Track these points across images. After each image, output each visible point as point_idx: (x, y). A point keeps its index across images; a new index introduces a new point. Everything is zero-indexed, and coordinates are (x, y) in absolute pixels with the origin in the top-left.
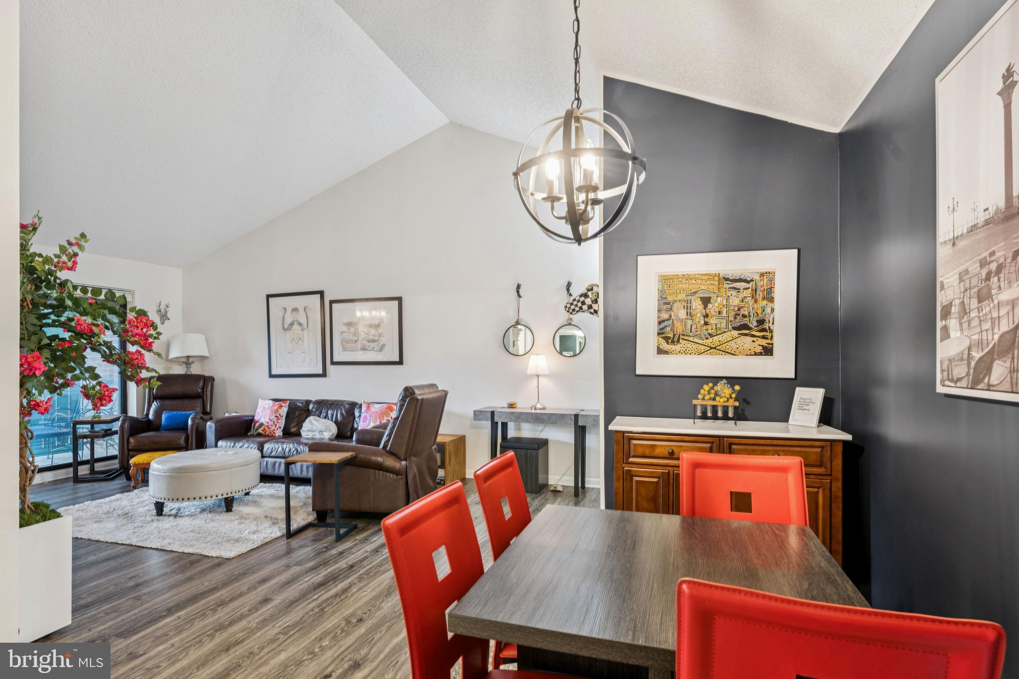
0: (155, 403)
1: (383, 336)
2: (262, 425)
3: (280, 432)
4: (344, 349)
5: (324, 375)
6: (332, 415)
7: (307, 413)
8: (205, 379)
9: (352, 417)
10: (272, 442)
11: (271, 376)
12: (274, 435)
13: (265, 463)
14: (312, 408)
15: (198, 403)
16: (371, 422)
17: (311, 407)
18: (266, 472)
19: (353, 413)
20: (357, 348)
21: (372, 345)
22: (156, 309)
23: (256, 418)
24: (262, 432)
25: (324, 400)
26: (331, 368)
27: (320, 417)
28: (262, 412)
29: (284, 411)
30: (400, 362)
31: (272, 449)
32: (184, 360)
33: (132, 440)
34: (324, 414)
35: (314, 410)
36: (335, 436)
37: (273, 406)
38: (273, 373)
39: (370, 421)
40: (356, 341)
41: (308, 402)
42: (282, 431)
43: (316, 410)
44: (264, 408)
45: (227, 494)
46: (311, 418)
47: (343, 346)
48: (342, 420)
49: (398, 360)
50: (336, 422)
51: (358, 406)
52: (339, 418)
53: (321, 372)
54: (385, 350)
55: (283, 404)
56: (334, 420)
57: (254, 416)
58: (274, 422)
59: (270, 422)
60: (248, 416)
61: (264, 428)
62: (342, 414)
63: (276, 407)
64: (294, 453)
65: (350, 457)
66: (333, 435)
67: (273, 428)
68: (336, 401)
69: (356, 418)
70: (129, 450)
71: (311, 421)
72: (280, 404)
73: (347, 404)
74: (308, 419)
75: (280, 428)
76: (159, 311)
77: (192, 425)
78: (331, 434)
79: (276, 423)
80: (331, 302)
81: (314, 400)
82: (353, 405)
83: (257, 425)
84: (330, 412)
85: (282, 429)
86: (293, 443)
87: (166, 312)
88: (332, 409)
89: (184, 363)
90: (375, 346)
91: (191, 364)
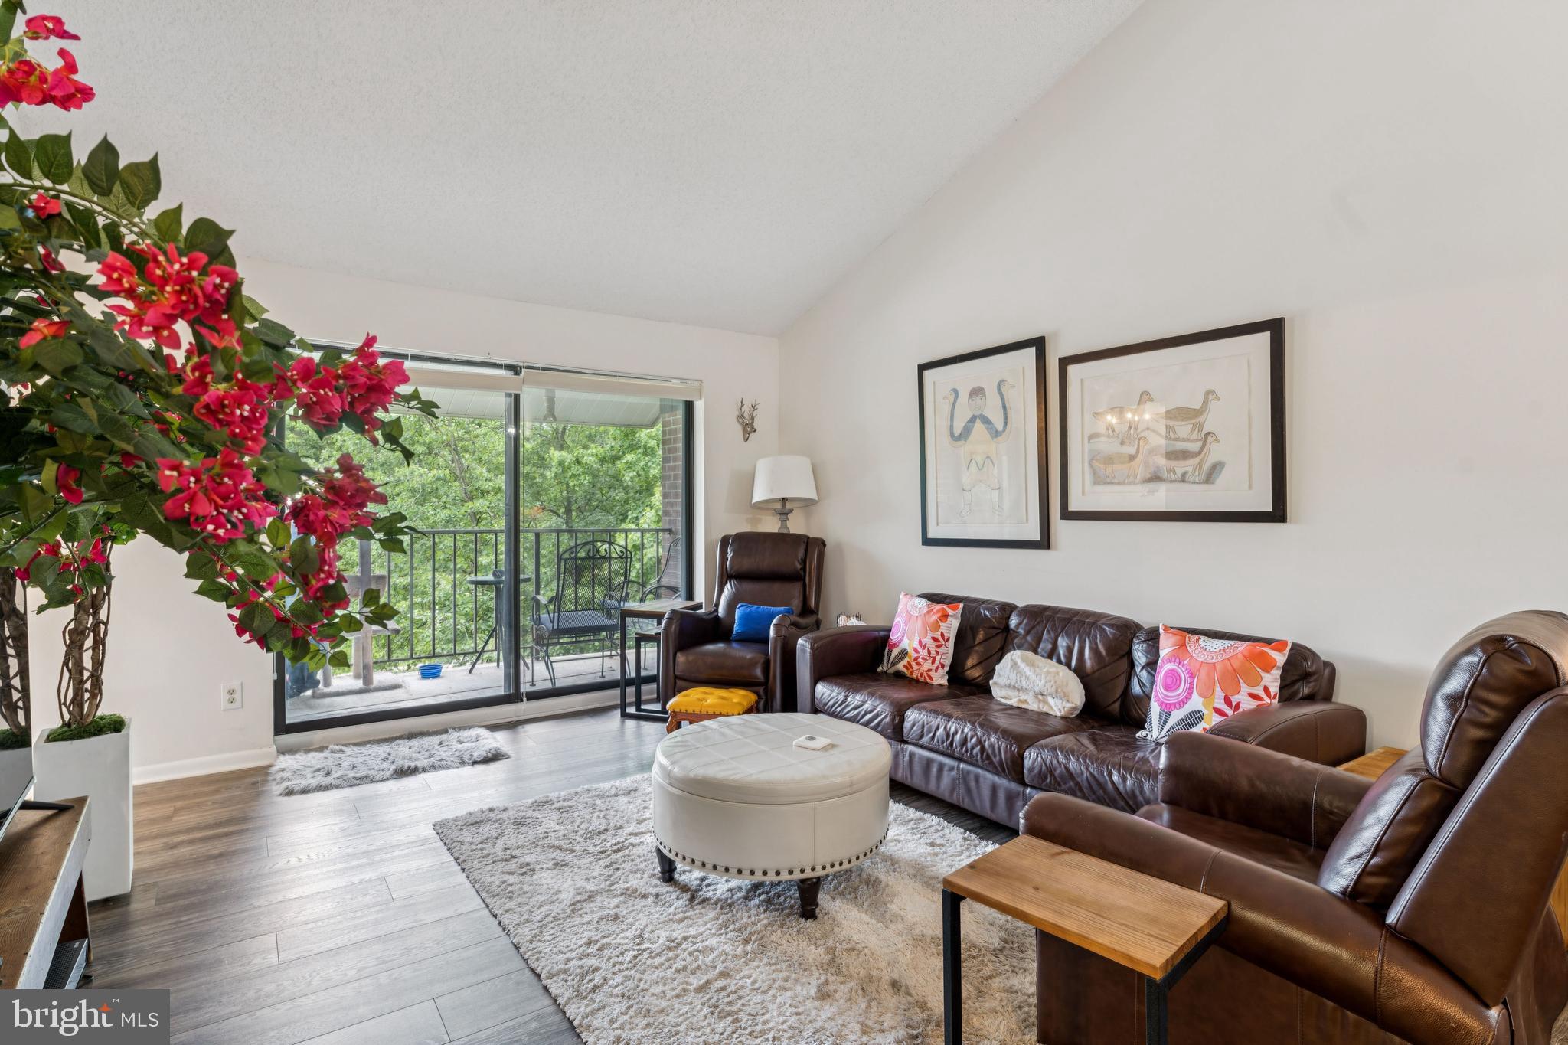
0: (728, 585)
1: (1217, 441)
2: (904, 653)
3: (943, 676)
4: (1098, 480)
5: (1044, 542)
6: (1070, 650)
7: (1005, 634)
8: (807, 543)
9: (1124, 664)
10: (924, 709)
11: (927, 542)
12: (929, 681)
13: (907, 758)
14: (1018, 625)
15: (796, 589)
16: (1195, 694)
17: (1013, 622)
18: (909, 780)
19: (1129, 653)
20: (1135, 477)
21: (1182, 466)
22: (737, 413)
23: (894, 637)
24: (905, 671)
25: (1047, 608)
26: (1061, 528)
27: (1035, 651)
28: (906, 624)
29: (951, 627)
30: (1278, 514)
31: (923, 726)
32: (779, 506)
33: (681, 658)
34: (1046, 646)
35: (1021, 631)
36: (1077, 712)
37: (928, 612)
38: (931, 535)
39: (1191, 689)
40: (1132, 458)
41: (1007, 609)
42: (948, 673)
43: (1028, 633)
44: (910, 616)
45: (802, 871)
46: (1014, 656)
47: (1094, 472)
48: (1096, 668)
49: (1268, 507)
50: (1080, 671)
51: (1143, 636)
52: (1088, 663)
53: (1036, 536)
54: (1223, 478)
55: (950, 612)
56: (1074, 663)
57: (889, 630)
58: (929, 652)
59: (920, 650)
60: (879, 629)
61: (909, 663)
62: (1095, 651)
63: (934, 617)
64: (975, 751)
65: (1207, 931)
66: (1075, 709)
67: (927, 665)
68: (1076, 613)
69: (1138, 669)
70: (676, 677)
71: (1015, 663)
72: (944, 610)
73: (1111, 626)
74: (1008, 657)
75: (943, 666)
76: (742, 416)
77: (776, 639)
78: (1069, 705)
79: (933, 654)
80: (1065, 362)
81: (1021, 604)
82: (1127, 630)
83: (895, 652)
84: (1062, 643)
85: (947, 669)
86: (973, 724)
87: (752, 419)
88: (1068, 635)
89: (776, 511)
90: (1190, 469)
91: (787, 514)
